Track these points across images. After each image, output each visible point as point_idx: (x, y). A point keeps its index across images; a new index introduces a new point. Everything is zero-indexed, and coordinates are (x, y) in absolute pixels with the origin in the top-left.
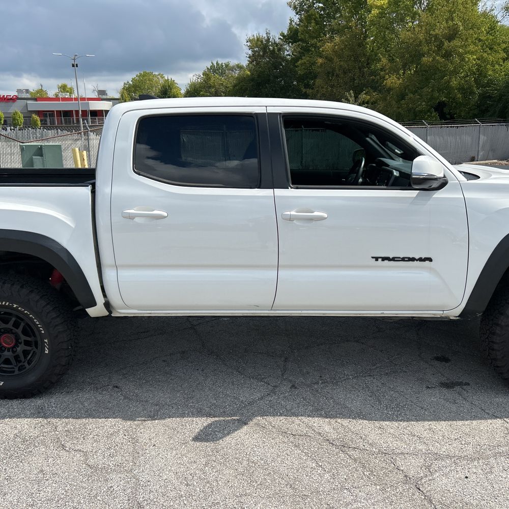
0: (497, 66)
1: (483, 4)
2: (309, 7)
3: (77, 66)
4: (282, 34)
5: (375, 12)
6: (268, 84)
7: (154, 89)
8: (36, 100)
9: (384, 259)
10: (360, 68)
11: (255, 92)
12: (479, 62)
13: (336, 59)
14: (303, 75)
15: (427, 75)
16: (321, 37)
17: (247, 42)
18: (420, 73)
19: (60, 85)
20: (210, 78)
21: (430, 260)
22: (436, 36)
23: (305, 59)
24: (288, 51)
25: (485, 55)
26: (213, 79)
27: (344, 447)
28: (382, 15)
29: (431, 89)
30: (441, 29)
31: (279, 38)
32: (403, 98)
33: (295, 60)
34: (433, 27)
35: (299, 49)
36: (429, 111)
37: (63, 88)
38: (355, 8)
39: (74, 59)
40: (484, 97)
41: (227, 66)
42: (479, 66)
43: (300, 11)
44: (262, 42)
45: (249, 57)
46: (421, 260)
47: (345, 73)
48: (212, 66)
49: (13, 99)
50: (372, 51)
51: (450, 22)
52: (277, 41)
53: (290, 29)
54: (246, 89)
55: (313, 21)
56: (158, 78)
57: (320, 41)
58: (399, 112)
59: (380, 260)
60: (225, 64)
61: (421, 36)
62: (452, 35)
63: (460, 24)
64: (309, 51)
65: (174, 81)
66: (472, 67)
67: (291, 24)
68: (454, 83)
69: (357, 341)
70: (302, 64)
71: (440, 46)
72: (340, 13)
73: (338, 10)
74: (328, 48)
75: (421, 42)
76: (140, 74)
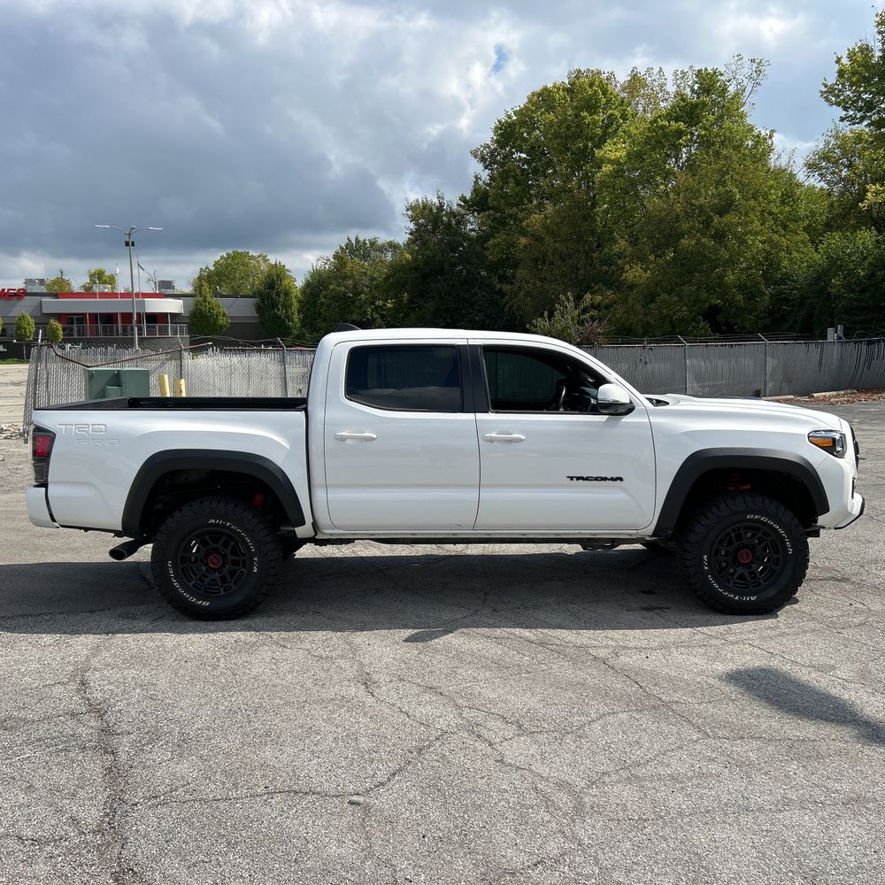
0: (795, 254)
1: (776, 156)
2: (505, 157)
3: (133, 245)
4: (463, 199)
5: (607, 168)
6: (442, 275)
7: (251, 280)
8: (56, 296)
9: (578, 478)
10: (587, 254)
11: (421, 287)
12: (767, 247)
13: (547, 239)
14: (498, 261)
15: (689, 265)
16: (524, 205)
17: (408, 210)
18: (679, 263)
19: (93, 271)
20: (345, 264)
21: (621, 479)
22: (701, 207)
23: (500, 238)
24: (472, 224)
25: (776, 237)
26: (349, 265)
27: (542, 644)
28: (618, 173)
29: (696, 287)
30: (708, 196)
31: (458, 205)
32: (653, 301)
33: (483, 238)
34: (696, 194)
35: (490, 222)
36: (693, 320)
37: (99, 276)
38: (577, 162)
39: (129, 235)
40: (778, 299)
41: (373, 243)
42: (769, 253)
43: (490, 164)
44: (431, 210)
45: (411, 234)
46: (612, 479)
47: (563, 260)
48: (349, 244)
49: (20, 295)
50: (605, 226)
51: (721, 188)
52: (455, 207)
53: (476, 191)
54: (406, 283)
55: (511, 180)
56: (258, 262)
57: (522, 210)
58: (648, 323)
59: (575, 479)
60: (369, 240)
61: (678, 208)
62: (726, 206)
63: (735, 190)
64: (505, 224)
65: (284, 266)
66: (757, 254)
67: (476, 183)
68: (730, 278)
69: (562, 581)
70: (495, 246)
71: (707, 223)
72: (554, 167)
73: (550, 164)
74: (536, 221)
75: (678, 216)
76: (227, 254)
